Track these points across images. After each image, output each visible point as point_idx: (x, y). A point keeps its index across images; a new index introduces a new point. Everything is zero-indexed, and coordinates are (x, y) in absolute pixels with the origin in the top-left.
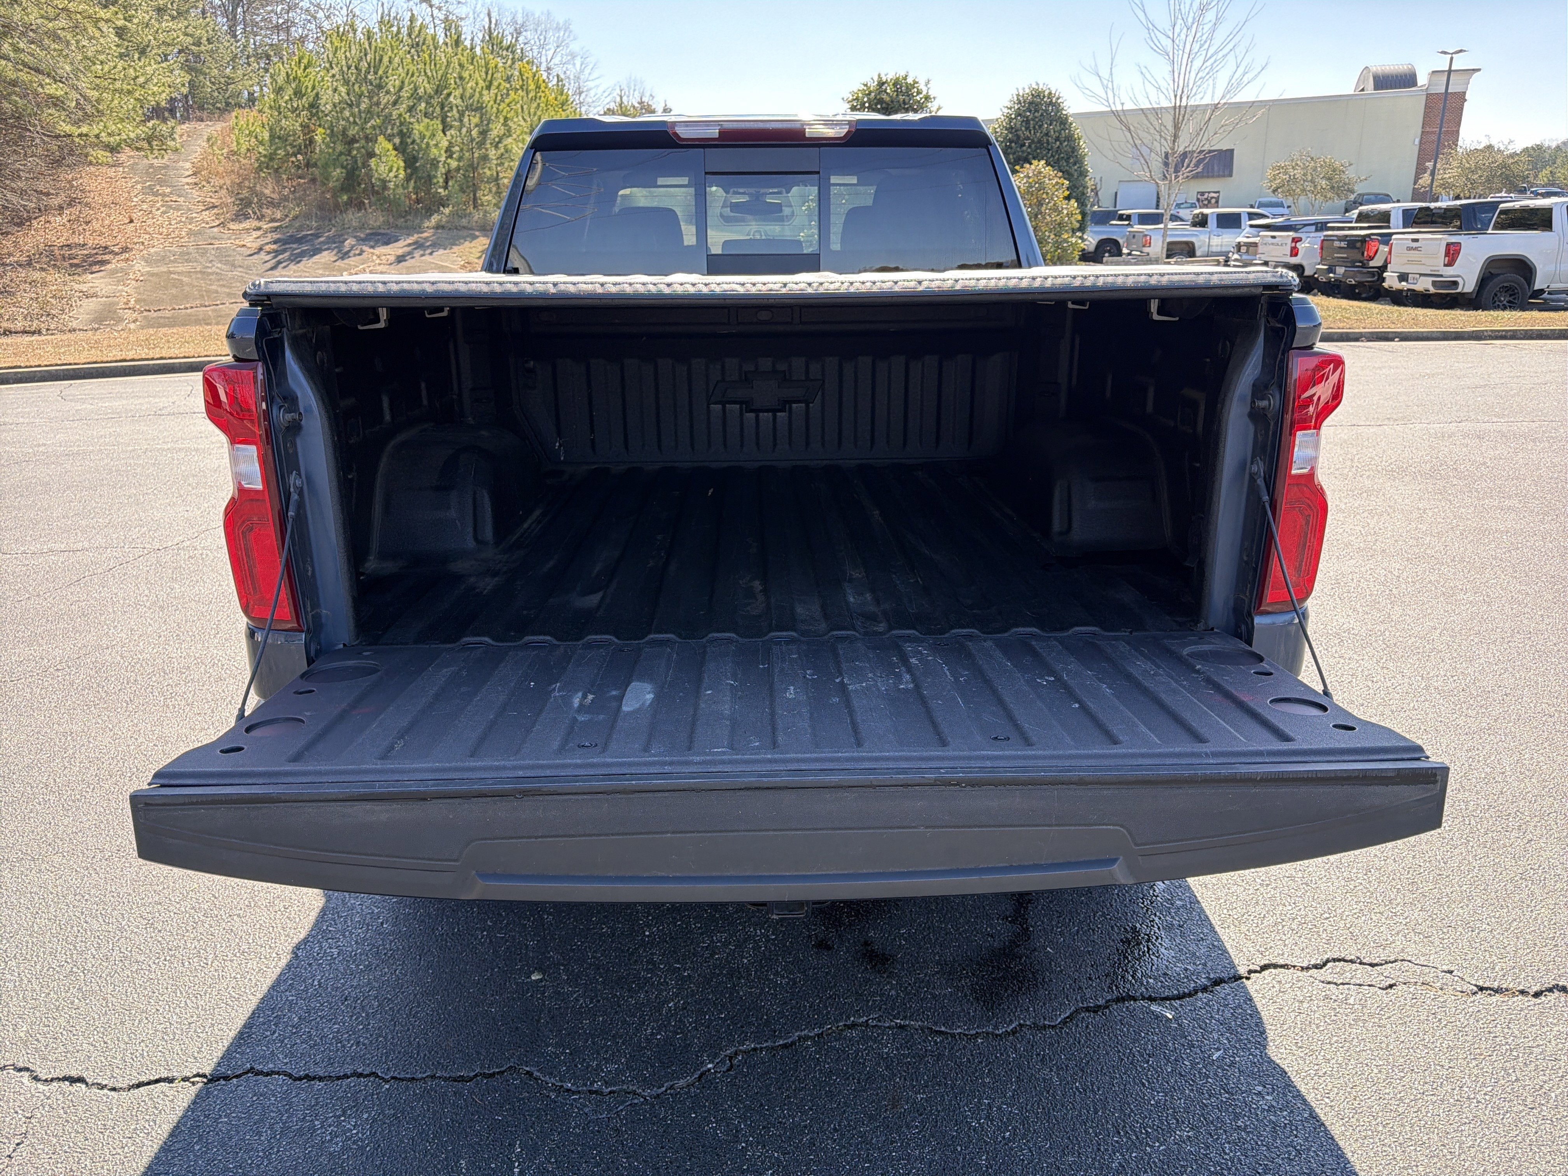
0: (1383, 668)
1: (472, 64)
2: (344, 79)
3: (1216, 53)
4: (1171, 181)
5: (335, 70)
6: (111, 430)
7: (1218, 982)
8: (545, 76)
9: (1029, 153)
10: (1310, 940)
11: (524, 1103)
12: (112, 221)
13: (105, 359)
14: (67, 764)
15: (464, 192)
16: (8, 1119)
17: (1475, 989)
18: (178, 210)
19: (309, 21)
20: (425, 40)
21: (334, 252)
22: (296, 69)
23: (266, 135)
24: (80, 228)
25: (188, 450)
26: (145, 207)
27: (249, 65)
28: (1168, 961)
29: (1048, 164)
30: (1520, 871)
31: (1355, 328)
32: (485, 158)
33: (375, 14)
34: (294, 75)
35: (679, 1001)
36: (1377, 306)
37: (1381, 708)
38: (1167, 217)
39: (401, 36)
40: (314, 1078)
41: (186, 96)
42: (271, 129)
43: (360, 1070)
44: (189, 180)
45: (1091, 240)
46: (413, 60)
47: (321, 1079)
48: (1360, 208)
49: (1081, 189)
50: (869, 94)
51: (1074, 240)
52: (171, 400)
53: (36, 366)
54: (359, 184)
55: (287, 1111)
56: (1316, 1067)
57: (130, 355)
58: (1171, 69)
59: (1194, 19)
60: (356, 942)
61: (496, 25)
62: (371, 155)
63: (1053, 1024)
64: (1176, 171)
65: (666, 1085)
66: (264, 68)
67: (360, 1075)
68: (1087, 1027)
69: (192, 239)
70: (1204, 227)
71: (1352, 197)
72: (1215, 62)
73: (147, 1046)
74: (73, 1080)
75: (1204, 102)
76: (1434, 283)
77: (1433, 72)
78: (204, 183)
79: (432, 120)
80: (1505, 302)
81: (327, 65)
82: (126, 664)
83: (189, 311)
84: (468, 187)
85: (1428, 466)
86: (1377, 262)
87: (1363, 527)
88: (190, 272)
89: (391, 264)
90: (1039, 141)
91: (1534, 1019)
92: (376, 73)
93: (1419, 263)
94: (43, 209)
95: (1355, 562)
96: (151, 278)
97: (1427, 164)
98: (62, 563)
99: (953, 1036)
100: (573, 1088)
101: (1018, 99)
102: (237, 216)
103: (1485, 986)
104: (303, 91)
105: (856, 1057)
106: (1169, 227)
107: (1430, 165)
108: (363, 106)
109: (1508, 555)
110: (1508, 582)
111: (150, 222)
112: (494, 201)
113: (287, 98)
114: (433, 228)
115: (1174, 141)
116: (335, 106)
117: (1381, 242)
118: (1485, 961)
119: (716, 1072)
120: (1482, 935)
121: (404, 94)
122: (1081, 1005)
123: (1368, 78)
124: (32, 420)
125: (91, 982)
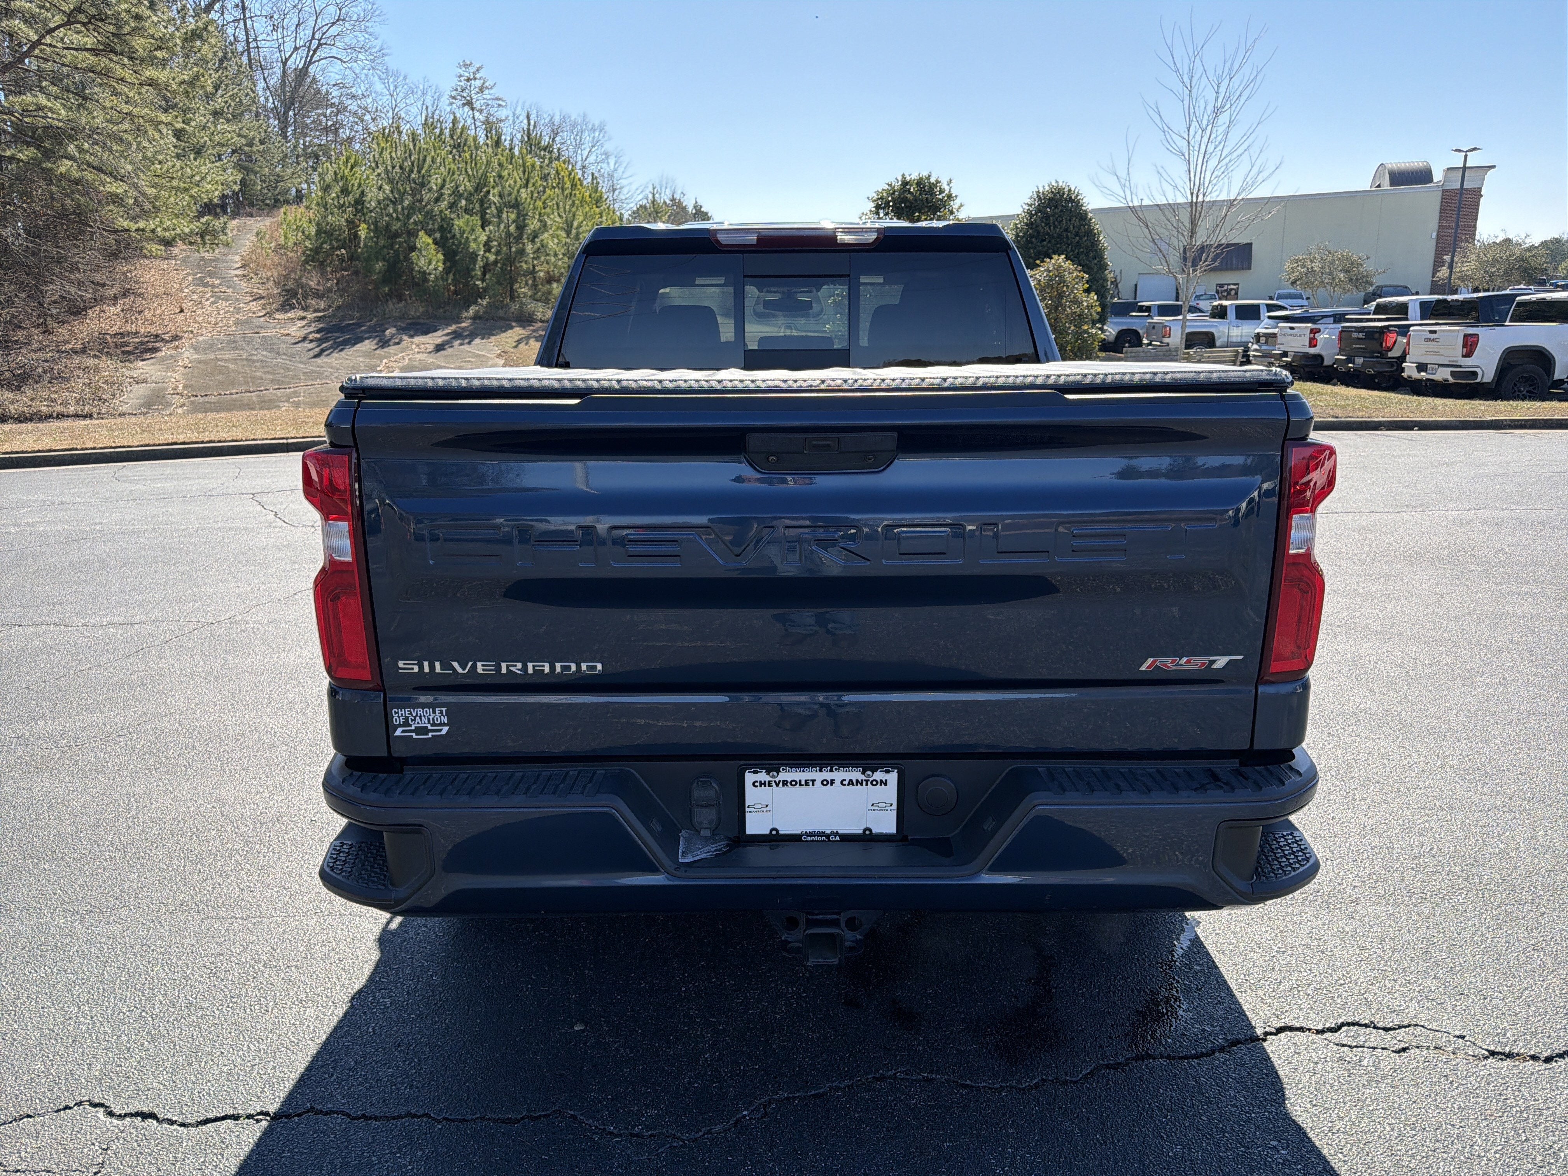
0: (1399, 747)
1: (511, 163)
2: (388, 178)
3: (1230, 153)
4: (1189, 274)
5: (381, 170)
6: (164, 510)
7: (1235, 1043)
8: (580, 176)
9: (1049, 248)
10: (1325, 1005)
11: (569, 1144)
12: (163, 311)
13: (158, 442)
14: (131, 824)
15: (501, 284)
16: (85, 1150)
17: (1487, 1053)
18: (227, 300)
19: (356, 123)
20: (466, 140)
21: (375, 342)
22: (343, 168)
23: (313, 230)
24: (133, 318)
25: (237, 529)
26: (195, 297)
27: (298, 164)
28: (1186, 1022)
29: (1067, 258)
30: (1533, 942)
31: (1374, 417)
32: (522, 252)
33: (419, 117)
34: (341, 174)
35: (715, 1053)
36: (1396, 395)
37: (1397, 785)
38: (1185, 308)
39: (443, 137)
40: (371, 1118)
41: (237, 194)
42: (318, 225)
43: (413, 1111)
44: (238, 272)
45: (1111, 330)
46: (454, 159)
47: (376, 1118)
48: (1379, 300)
49: (1101, 282)
50: (893, 193)
51: (1094, 331)
52: (220, 482)
53: (91, 449)
54: (400, 276)
55: (346, 1147)
56: (1330, 1125)
57: (181, 438)
58: (1186, 168)
59: (1209, 121)
60: (408, 993)
61: (535, 126)
62: (413, 248)
63: (1074, 1079)
64: (1194, 265)
65: (703, 1130)
66: (312, 167)
67: (415, 1116)
68: (1108, 1083)
69: (239, 328)
70: (1223, 318)
71: (1371, 289)
72: (1230, 161)
73: (213, 1086)
74: (145, 1116)
75: (1220, 198)
76: (1453, 374)
77: (1448, 169)
78: (252, 275)
79: (471, 216)
80: (1525, 392)
81: (373, 165)
82: (184, 730)
83: (234, 396)
84: (505, 280)
85: (1446, 552)
86: (1395, 353)
87: (1381, 611)
88: (236, 359)
89: (430, 352)
90: (1060, 236)
91: (1544, 1083)
92: (419, 172)
93: (1437, 354)
94: (99, 299)
95: (1371, 644)
96: (199, 365)
97: (1445, 257)
98: (121, 635)
99: (978, 1089)
100: (615, 1132)
101: (1038, 196)
102: (283, 306)
103: (1497, 1050)
104: (350, 189)
105: (884, 1107)
106: (1188, 318)
107: (1447, 258)
108: (406, 203)
109: (1524, 639)
110: (1525, 665)
111: (199, 312)
112: (530, 293)
113: (334, 195)
114: (471, 318)
115: (1191, 237)
116: (379, 202)
117: (1398, 334)
118: (1497, 1027)
119: (751, 1119)
120: (1493, 1002)
121: (446, 192)
122: (1101, 1062)
123: (1384, 173)
124: (88, 500)
125: (159, 1026)
